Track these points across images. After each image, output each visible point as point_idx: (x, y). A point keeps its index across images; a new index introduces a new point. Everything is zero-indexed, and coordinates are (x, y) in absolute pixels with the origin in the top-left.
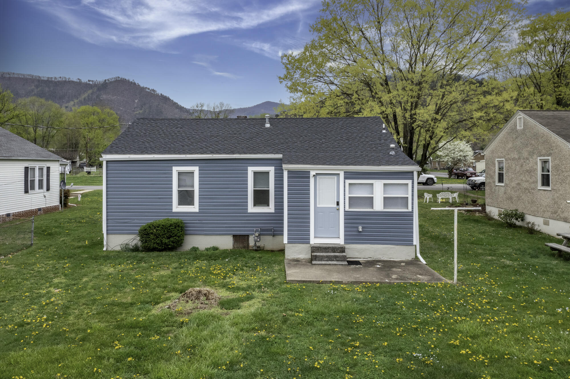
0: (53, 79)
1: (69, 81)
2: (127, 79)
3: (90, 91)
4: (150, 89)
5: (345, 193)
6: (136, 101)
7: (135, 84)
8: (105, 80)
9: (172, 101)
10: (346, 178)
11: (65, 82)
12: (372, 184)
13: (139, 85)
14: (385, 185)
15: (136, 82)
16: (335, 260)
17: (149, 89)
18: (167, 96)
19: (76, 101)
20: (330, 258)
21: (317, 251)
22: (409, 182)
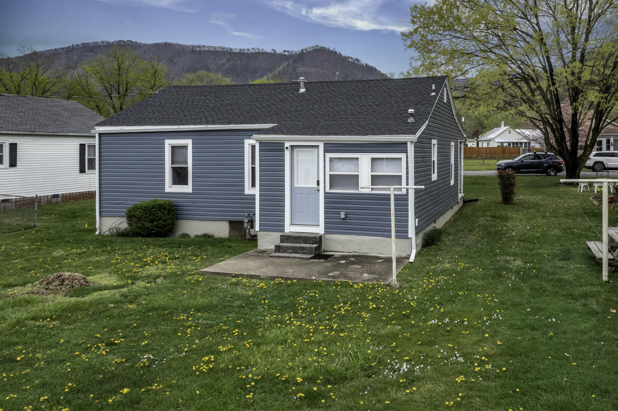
0: (246, 51)
1: (263, 53)
2: (327, 48)
3: (285, 64)
4: (354, 58)
5: (325, 170)
6: (337, 73)
7: (336, 53)
8: (302, 50)
9: (379, 72)
10: (326, 151)
11: (259, 53)
12: (357, 159)
13: (340, 55)
14: (373, 159)
15: (338, 51)
16: (301, 252)
17: (352, 58)
18: (373, 66)
19: (270, 75)
20: (295, 250)
21: (286, 241)
22: (403, 156)
